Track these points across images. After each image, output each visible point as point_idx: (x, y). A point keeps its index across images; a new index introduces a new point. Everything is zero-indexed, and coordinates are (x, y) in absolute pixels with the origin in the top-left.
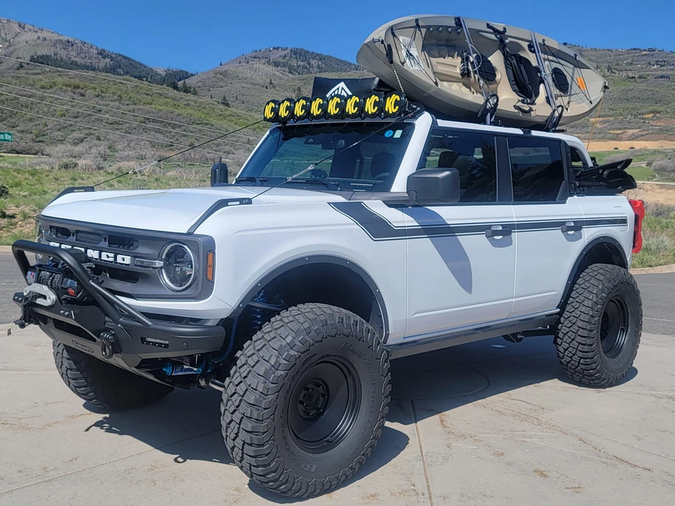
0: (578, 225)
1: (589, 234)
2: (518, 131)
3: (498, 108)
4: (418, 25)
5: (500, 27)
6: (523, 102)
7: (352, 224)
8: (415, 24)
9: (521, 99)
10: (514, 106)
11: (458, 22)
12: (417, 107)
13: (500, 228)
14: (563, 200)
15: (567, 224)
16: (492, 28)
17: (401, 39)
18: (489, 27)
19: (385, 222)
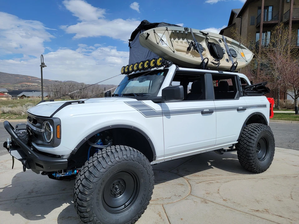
0: (244, 109)
1: (249, 112)
2: (217, 72)
3: (208, 63)
4: (167, 30)
5: (206, 32)
6: (215, 61)
7: (135, 111)
8: (165, 29)
9: (214, 59)
10: (211, 62)
11: (186, 29)
12: (169, 62)
13: (208, 110)
14: (238, 98)
15: (239, 108)
16: (202, 32)
17: (159, 34)
18: (201, 32)
19: (152, 109)
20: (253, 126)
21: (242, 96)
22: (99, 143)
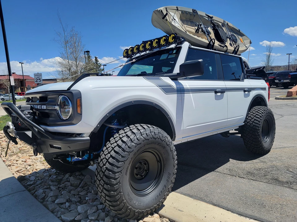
0: (249, 90)
1: (253, 94)
2: (224, 53)
4: (177, 9)
5: (211, 15)
6: (221, 43)
7: (155, 86)
8: (176, 9)
10: (218, 44)
11: (194, 11)
12: (182, 39)
13: (220, 90)
14: (243, 80)
15: (245, 89)
16: (208, 15)
17: (171, 13)
18: (206, 15)
19: (171, 86)
20: (256, 109)
21: (246, 79)
22: (116, 124)
